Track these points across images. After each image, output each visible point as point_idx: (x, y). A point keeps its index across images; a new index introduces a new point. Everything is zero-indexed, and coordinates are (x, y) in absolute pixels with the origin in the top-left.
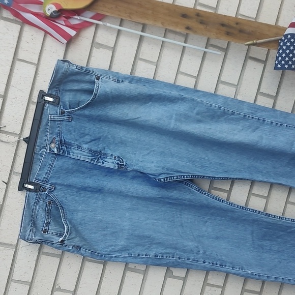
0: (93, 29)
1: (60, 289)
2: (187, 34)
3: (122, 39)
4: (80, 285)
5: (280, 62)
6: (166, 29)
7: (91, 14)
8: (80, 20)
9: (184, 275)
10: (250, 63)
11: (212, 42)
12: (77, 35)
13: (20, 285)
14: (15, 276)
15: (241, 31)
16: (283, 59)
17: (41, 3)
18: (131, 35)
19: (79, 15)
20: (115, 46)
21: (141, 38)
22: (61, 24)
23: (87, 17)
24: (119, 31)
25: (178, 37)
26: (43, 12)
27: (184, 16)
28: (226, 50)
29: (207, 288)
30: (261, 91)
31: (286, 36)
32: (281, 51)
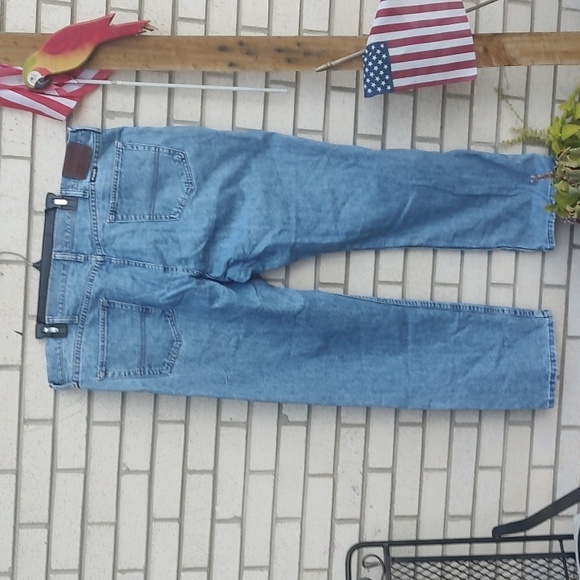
0: (99, 93)
1: (128, 471)
2: (235, 73)
3: (144, 99)
4: (157, 459)
5: (369, 86)
6: (203, 72)
7: (92, 73)
8: (78, 84)
9: (305, 418)
10: (335, 96)
11: (274, 76)
12: (79, 106)
13: (69, 476)
14: (61, 464)
15: (307, 54)
16: (373, 80)
17: (19, 73)
18: (155, 91)
19: (75, 78)
20: (135, 110)
21: (171, 92)
22: (53, 95)
23: (88, 79)
24: (137, 88)
25: (222, 80)
26: (23, 84)
27: (223, 49)
28: (296, 85)
29: (343, 431)
30: (359, 132)
31: (369, 48)
32: (367, 70)
